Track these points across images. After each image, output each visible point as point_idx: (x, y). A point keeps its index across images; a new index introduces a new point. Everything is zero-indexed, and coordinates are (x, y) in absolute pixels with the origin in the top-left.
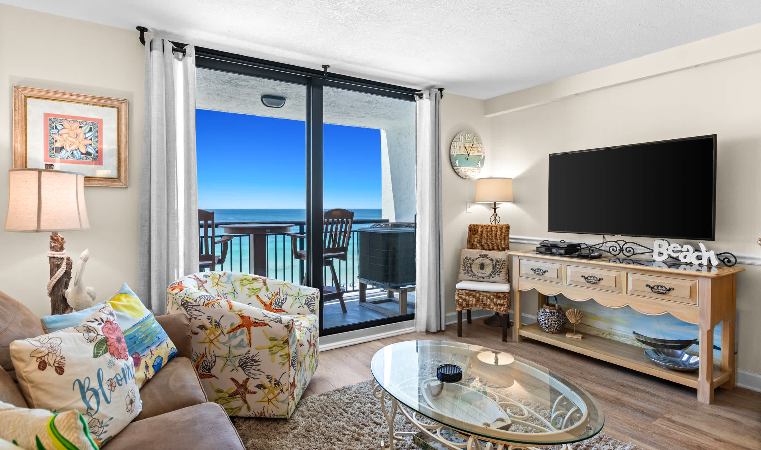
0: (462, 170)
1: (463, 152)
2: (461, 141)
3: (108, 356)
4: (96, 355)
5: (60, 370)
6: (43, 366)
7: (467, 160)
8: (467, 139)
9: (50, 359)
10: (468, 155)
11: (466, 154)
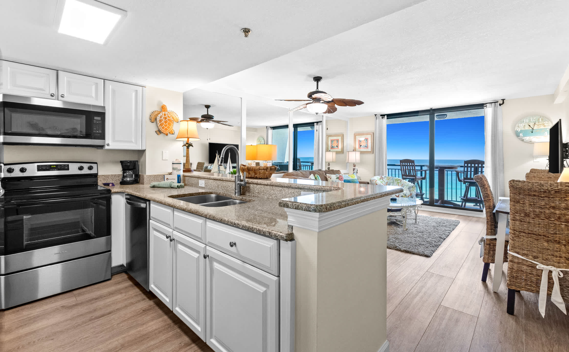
0: (527, 138)
1: (527, 128)
2: (525, 122)
3: (338, 180)
4: (336, 179)
5: (331, 179)
6: (329, 177)
7: (532, 132)
8: (531, 120)
9: (330, 177)
10: (533, 129)
11: (531, 129)
